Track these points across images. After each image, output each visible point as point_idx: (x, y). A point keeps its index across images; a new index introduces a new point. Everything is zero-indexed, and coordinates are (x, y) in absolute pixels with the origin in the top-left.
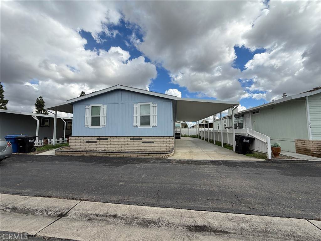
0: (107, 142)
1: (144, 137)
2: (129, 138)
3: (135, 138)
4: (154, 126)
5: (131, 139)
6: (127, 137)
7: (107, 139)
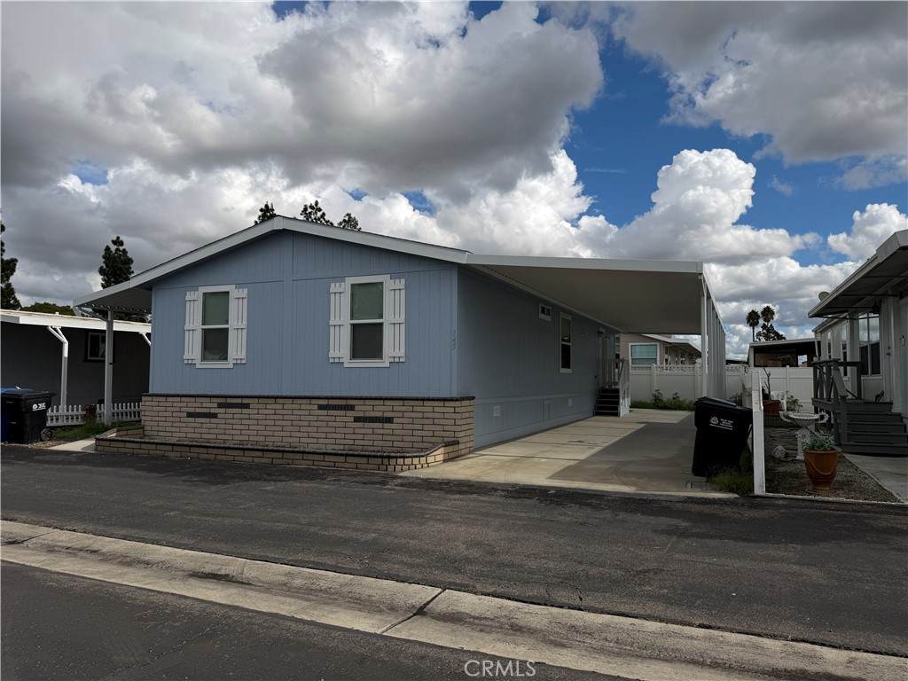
0: (247, 416)
1: (361, 398)
2: (313, 401)
3: (332, 402)
4: (397, 360)
5: (321, 407)
6: (308, 401)
7: (247, 406)
